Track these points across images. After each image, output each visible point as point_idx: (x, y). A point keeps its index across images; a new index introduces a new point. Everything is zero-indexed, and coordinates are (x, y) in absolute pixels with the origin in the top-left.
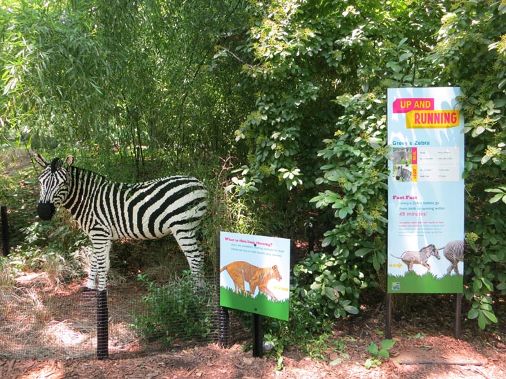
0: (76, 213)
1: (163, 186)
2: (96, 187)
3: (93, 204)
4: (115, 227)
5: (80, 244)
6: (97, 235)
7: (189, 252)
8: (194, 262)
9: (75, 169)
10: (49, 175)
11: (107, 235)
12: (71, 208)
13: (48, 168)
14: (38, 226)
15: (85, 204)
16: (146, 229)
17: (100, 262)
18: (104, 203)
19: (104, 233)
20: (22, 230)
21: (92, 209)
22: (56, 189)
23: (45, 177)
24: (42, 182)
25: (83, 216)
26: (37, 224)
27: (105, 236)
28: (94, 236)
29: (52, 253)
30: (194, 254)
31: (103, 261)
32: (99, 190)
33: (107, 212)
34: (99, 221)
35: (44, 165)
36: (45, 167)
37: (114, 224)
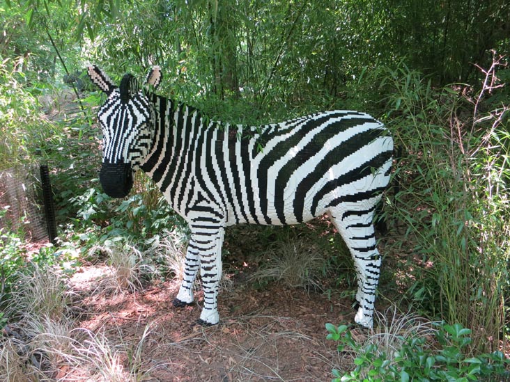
0: (163, 179)
1: (318, 130)
2: (196, 132)
3: (193, 164)
4: (233, 205)
5: (162, 226)
6: (200, 219)
7: (362, 250)
8: (371, 268)
9: (158, 100)
10: (117, 107)
11: (218, 219)
12: (154, 170)
13: (114, 94)
14: (95, 194)
15: (179, 162)
16: (289, 209)
17: (206, 265)
18: (214, 162)
19: (213, 216)
20: (72, 200)
21: (193, 173)
22: (133, 134)
23: (110, 111)
24: (105, 121)
25: (176, 185)
26: (92, 191)
27: (215, 221)
28: (195, 220)
29: (119, 238)
30: (370, 253)
31: (211, 265)
32: (202, 137)
33: (219, 179)
34: (205, 194)
35: (107, 87)
36: (109, 93)
37: (231, 200)
